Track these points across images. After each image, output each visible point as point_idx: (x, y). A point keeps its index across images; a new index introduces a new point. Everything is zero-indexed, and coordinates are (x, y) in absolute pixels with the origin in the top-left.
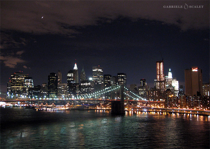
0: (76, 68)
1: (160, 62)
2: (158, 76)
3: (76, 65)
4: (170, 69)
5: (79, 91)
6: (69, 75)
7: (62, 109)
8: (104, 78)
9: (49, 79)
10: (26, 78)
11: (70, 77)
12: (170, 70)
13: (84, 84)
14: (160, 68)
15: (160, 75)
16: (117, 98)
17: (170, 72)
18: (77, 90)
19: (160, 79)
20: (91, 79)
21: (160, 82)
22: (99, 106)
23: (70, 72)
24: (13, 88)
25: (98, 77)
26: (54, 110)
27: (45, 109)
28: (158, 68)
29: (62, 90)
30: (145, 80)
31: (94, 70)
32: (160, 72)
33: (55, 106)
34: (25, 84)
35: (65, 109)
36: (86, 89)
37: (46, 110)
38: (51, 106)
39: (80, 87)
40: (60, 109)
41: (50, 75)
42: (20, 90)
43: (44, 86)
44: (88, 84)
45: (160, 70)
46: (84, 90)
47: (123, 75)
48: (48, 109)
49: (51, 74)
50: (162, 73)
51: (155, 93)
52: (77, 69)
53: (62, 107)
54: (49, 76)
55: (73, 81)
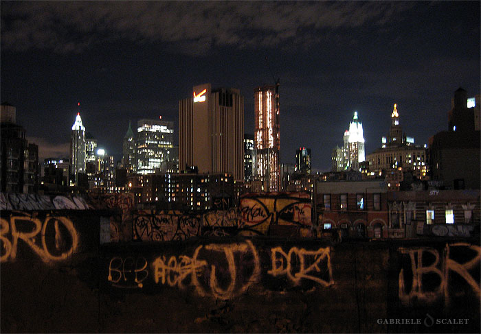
2: (260, 134)
3: (78, 118)
4: (356, 113)
12: (356, 117)
15: (265, 129)
17: (355, 121)
28: (260, 109)
31: (139, 130)
32: (264, 123)
50: (269, 124)
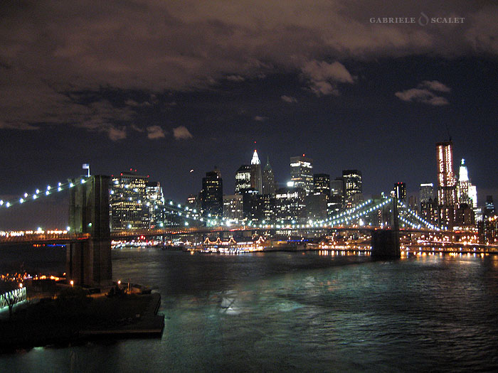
0: (255, 160)
1: (444, 145)
2: (441, 176)
3: (255, 154)
4: (463, 160)
5: (271, 211)
6: (240, 176)
7: (251, 249)
8: (315, 182)
9: (204, 186)
10: (147, 185)
11: (242, 182)
12: (463, 163)
13: (284, 196)
14: (444, 157)
15: (445, 173)
16: (384, 223)
17: (463, 165)
18: (266, 209)
19: (445, 182)
20: (290, 184)
21: (446, 188)
22: (327, 242)
23: (242, 170)
24: (118, 207)
25: (304, 178)
26: (236, 253)
27: (214, 250)
28: (441, 157)
29: (232, 209)
30: (404, 184)
31: (293, 165)
32: (445, 168)
33: (235, 244)
34: (148, 197)
35: (256, 250)
36: (289, 206)
37: (218, 252)
38: (227, 243)
39: (274, 202)
40: (246, 249)
41: (205, 176)
42: (133, 211)
43: (192, 202)
44: (293, 196)
45: (444, 161)
46: (283, 208)
47: (354, 176)
48: (221, 250)
49: (208, 174)
50: (449, 169)
51: (444, 213)
52: (258, 163)
53: (250, 245)
54: (204, 180)
55: (252, 189)
